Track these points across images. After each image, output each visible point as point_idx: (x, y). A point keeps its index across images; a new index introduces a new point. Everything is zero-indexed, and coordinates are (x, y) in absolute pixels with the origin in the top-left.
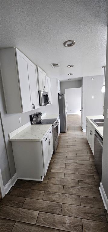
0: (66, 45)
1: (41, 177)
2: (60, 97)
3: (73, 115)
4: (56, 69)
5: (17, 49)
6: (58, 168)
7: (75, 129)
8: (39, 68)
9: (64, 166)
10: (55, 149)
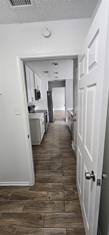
0: (54, 64)
1: (39, 142)
2: (49, 94)
3: (59, 111)
4: (47, 74)
5: (26, 65)
6: (49, 139)
7: (60, 120)
8: (35, 73)
9: (53, 138)
10: (46, 130)
